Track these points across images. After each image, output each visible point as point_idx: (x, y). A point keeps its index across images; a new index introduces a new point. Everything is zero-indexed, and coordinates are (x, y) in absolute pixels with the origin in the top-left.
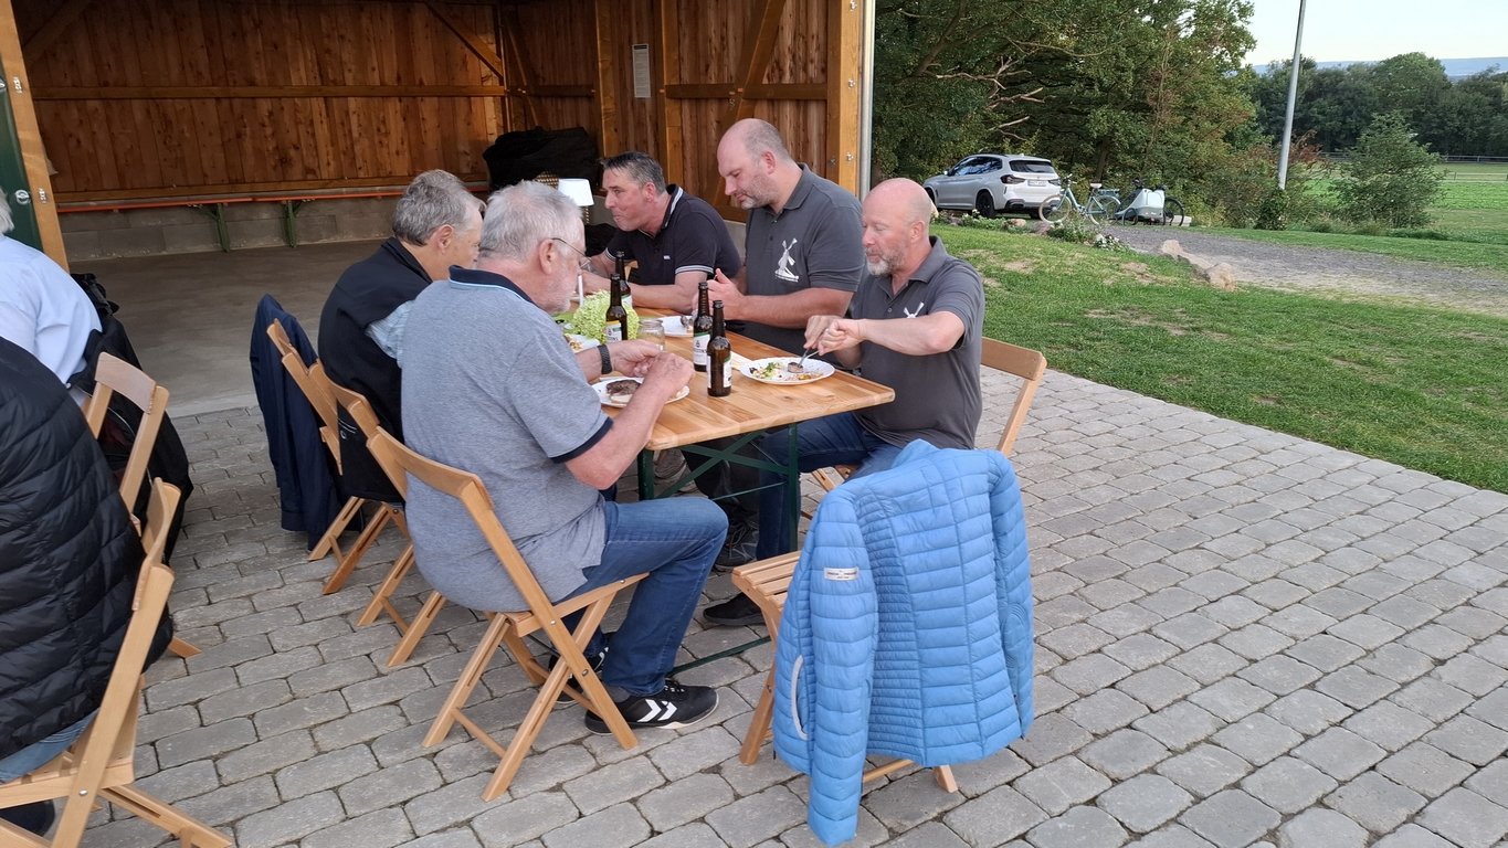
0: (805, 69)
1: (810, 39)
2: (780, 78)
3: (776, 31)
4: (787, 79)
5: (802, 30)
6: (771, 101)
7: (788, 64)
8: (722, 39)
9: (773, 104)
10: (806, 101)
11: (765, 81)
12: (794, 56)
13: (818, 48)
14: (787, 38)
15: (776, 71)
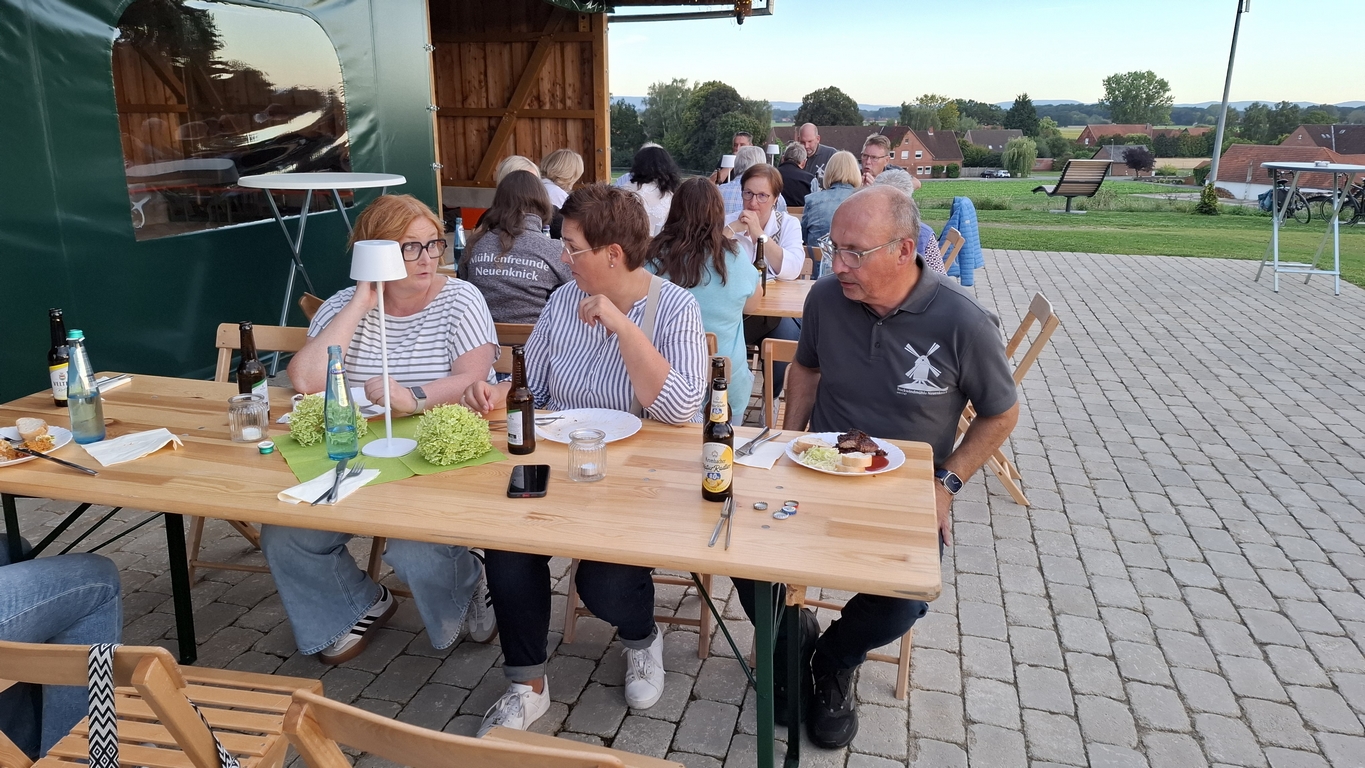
0: (563, 101)
1: (567, 86)
2: (540, 107)
3: (538, 81)
4: (547, 107)
5: (560, 81)
6: (532, 119)
7: (547, 99)
8: (480, 82)
9: (533, 122)
10: (565, 120)
11: (527, 107)
12: (553, 95)
13: (575, 91)
14: (546, 86)
15: (535, 103)
